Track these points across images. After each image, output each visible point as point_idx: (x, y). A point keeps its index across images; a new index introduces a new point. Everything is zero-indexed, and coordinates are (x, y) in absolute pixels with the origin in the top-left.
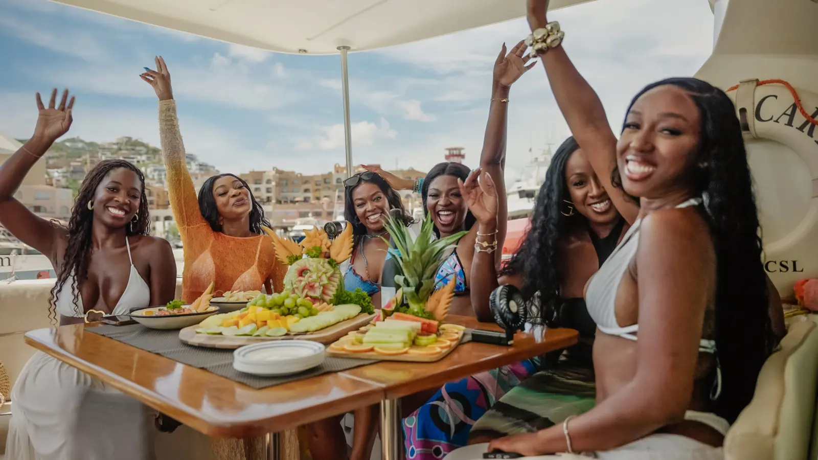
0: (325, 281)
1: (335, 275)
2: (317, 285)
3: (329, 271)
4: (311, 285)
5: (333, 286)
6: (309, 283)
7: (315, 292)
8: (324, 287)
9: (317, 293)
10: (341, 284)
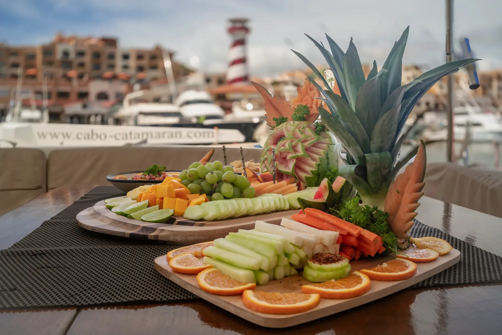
0: (301, 152)
1: (320, 145)
2: (289, 156)
3: (310, 138)
4: (283, 156)
5: (313, 159)
6: (281, 153)
7: (287, 166)
8: (299, 160)
9: (289, 168)
10: (328, 158)
